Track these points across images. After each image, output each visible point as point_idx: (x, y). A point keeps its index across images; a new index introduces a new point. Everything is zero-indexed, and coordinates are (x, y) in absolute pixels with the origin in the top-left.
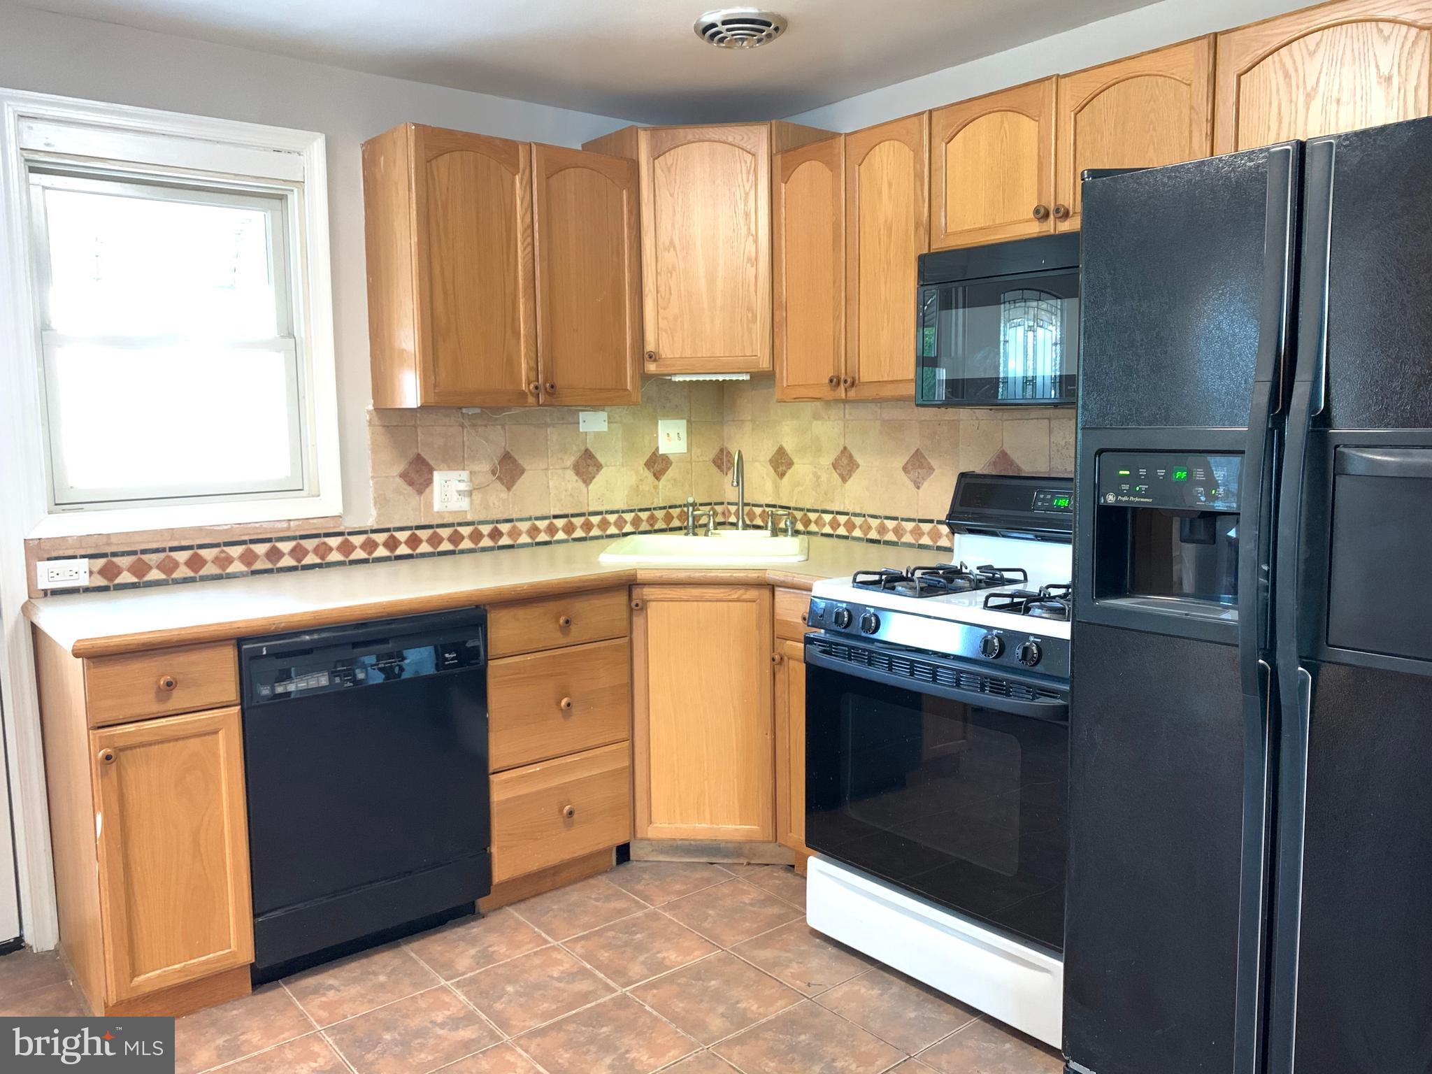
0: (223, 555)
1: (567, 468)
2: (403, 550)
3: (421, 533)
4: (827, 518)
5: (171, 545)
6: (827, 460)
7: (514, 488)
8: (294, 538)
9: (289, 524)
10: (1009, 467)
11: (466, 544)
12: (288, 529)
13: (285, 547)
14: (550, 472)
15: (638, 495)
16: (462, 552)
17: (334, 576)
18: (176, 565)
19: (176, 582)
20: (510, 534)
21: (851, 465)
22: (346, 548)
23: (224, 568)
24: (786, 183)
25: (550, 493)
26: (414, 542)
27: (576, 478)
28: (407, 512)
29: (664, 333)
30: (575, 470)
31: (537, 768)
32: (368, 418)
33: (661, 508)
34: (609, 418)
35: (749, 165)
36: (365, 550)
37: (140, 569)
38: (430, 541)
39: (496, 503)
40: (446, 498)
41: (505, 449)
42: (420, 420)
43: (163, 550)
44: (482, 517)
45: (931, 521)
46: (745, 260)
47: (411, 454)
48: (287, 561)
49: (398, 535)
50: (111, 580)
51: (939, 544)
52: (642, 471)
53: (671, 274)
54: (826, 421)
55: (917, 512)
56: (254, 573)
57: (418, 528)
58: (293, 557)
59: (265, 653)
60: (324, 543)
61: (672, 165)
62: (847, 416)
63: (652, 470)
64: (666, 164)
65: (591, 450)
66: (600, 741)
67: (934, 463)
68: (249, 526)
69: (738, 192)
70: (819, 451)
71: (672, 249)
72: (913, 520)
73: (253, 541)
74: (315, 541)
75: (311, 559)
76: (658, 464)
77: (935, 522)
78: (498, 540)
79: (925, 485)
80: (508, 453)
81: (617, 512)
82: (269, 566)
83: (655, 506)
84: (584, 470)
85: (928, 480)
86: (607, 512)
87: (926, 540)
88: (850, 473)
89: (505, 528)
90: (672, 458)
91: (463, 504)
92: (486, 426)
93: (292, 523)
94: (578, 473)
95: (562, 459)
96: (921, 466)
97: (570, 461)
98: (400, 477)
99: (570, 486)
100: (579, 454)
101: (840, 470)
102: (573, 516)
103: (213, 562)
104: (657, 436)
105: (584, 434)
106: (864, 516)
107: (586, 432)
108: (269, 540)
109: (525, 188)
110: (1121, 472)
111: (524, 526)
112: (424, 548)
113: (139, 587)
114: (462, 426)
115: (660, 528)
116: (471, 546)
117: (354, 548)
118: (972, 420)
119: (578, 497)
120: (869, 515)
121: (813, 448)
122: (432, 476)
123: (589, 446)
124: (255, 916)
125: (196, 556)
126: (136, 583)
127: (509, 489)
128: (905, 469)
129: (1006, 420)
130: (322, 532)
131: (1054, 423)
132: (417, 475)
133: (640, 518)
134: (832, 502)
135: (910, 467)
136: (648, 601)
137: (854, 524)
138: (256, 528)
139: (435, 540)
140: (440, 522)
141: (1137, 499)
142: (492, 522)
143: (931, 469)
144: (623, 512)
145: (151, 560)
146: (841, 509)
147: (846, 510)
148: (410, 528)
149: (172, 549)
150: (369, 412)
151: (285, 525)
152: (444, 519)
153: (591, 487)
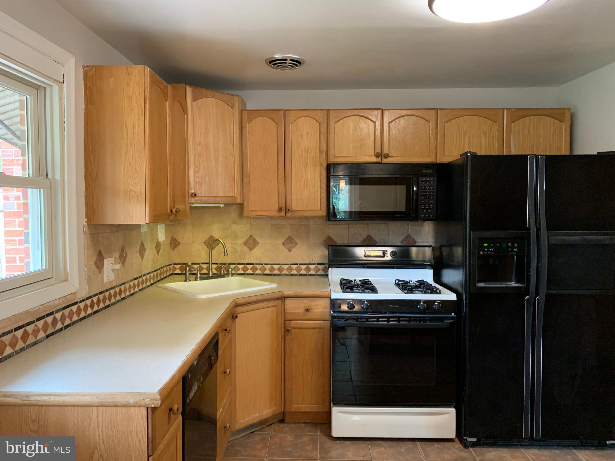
3: (100, 297)
4: (241, 267)
6: (240, 242)
7: (125, 265)
10: (332, 242)
11: (113, 300)
13: (59, 316)
14: (133, 255)
15: (154, 264)
20: (124, 291)
21: (255, 243)
22: (79, 311)
25: (134, 267)
27: (140, 257)
28: (97, 285)
29: (197, 184)
30: (139, 253)
36: (84, 311)
39: (121, 274)
40: (108, 274)
41: (122, 244)
42: (100, 230)
44: (117, 283)
45: (297, 264)
46: (230, 154)
47: (98, 249)
49: (94, 299)
51: (300, 273)
52: (155, 251)
53: (200, 156)
54: (240, 224)
55: (290, 261)
57: (100, 294)
61: (201, 105)
62: (252, 223)
63: (157, 250)
64: (198, 105)
65: (143, 242)
67: (298, 241)
68: (46, 305)
70: (236, 237)
71: (200, 145)
72: (288, 264)
73: (47, 316)
74: (68, 310)
76: (158, 247)
77: (299, 264)
79: (294, 250)
80: (123, 246)
83: (157, 268)
84: (142, 253)
85: (295, 248)
86: (147, 274)
87: (294, 272)
88: (254, 247)
89: (123, 288)
90: (161, 243)
92: (118, 231)
94: (140, 255)
96: (291, 242)
97: (138, 248)
98: (94, 266)
99: (138, 262)
100: (140, 244)
101: (248, 245)
104: (158, 233)
105: (141, 234)
106: (262, 264)
107: (142, 232)
110: (485, 245)
111: (127, 286)
114: (112, 232)
117: (81, 311)
118: (315, 224)
119: (140, 267)
120: (265, 264)
121: (232, 236)
122: (104, 261)
123: (142, 240)
127: (123, 266)
128: (283, 244)
129: (330, 225)
130: (71, 303)
131: (350, 226)
132: (99, 262)
133: (155, 275)
134: (244, 259)
135: (286, 243)
136: (237, 314)
137: (257, 268)
138: (48, 306)
140: (106, 288)
141: (490, 253)
142: (119, 286)
143: (297, 244)
146: (249, 262)
147: (252, 263)
148: (97, 294)
152: (107, 286)
153: (143, 261)
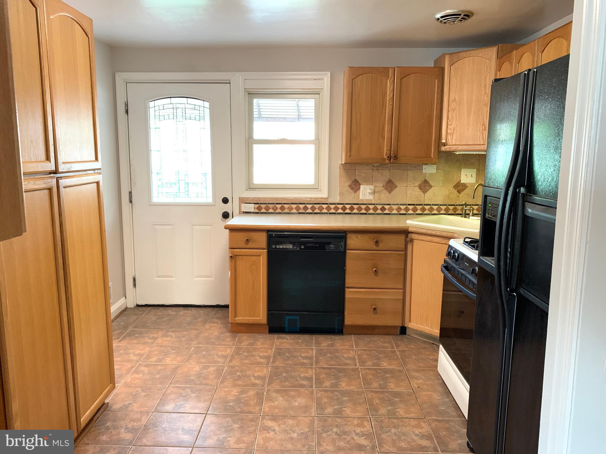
0: (290, 207)
1: (416, 186)
2: (348, 211)
3: (354, 206)
5: (276, 202)
7: (392, 193)
8: (312, 204)
9: (311, 199)
11: (371, 211)
12: (311, 201)
13: (309, 206)
14: (408, 187)
15: (448, 199)
16: (369, 214)
17: (325, 217)
18: (277, 208)
19: (277, 213)
20: (389, 209)
22: (329, 209)
23: (290, 211)
24: (499, 71)
25: (407, 196)
26: (352, 209)
27: (420, 190)
28: (350, 198)
29: (449, 135)
30: (419, 187)
31: (364, 290)
32: (339, 166)
33: (460, 205)
34: (437, 167)
35: (487, 64)
36: (334, 210)
37: (267, 209)
38: (358, 209)
39: (384, 198)
40: (364, 195)
41: (389, 178)
42: (357, 167)
43: (274, 204)
44: (378, 202)
46: (483, 105)
47: (353, 178)
48: (309, 211)
49: (346, 206)
50: (259, 211)
52: (452, 189)
53: (454, 111)
56: (299, 213)
57: (353, 204)
58: (311, 210)
59: (274, 235)
60: (322, 206)
61: (457, 67)
63: (457, 189)
64: (455, 67)
65: (428, 180)
66: (390, 287)
68: (298, 199)
69: (482, 76)
71: (455, 102)
73: (299, 204)
74: (319, 205)
75: (317, 211)
76: (460, 187)
78: (384, 211)
80: (391, 180)
81: (438, 205)
82: (304, 212)
83: (457, 204)
84: (424, 188)
86: (433, 205)
89: (387, 207)
90: (467, 185)
91: (371, 197)
92: (382, 170)
93: (312, 199)
94: (420, 189)
95: (414, 183)
97: (417, 184)
98: (349, 186)
99: (416, 194)
100: (421, 182)
102: (416, 205)
103: (287, 209)
104: (461, 175)
105: (425, 174)
107: (426, 173)
108: (304, 204)
109: (391, 84)
111: (395, 207)
112: (355, 211)
113: (267, 214)
114: (373, 170)
115: (459, 213)
116: (373, 212)
117: (331, 209)
119: (420, 198)
122: (360, 187)
123: (426, 179)
124: (268, 311)
125: (283, 206)
126: (266, 212)
127: (390, 193)
130: (321, 203)
132: (355, 186)
133: (449, 209)
136: (413, 239)
138: (301, 200)
139: (359, 209)
140: (362, 203)
142: (382, 204)
144: (441, 205)
145: (270, 206)
148: (351, 204)
149: (276, 204)
150: (340, 164)
151: (310, 199)
152: (363, 202)
153: (426, 194)
